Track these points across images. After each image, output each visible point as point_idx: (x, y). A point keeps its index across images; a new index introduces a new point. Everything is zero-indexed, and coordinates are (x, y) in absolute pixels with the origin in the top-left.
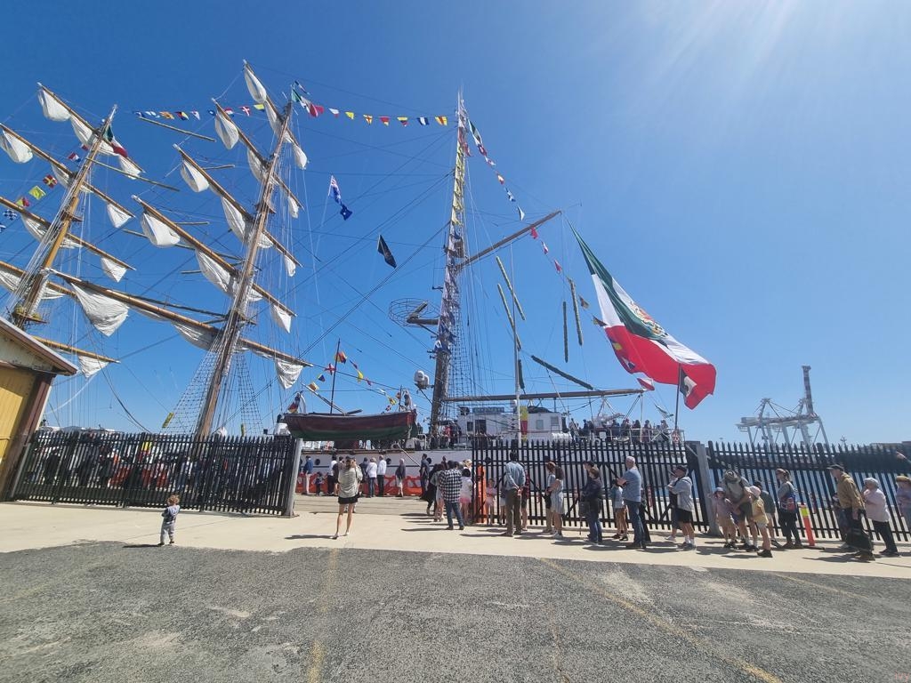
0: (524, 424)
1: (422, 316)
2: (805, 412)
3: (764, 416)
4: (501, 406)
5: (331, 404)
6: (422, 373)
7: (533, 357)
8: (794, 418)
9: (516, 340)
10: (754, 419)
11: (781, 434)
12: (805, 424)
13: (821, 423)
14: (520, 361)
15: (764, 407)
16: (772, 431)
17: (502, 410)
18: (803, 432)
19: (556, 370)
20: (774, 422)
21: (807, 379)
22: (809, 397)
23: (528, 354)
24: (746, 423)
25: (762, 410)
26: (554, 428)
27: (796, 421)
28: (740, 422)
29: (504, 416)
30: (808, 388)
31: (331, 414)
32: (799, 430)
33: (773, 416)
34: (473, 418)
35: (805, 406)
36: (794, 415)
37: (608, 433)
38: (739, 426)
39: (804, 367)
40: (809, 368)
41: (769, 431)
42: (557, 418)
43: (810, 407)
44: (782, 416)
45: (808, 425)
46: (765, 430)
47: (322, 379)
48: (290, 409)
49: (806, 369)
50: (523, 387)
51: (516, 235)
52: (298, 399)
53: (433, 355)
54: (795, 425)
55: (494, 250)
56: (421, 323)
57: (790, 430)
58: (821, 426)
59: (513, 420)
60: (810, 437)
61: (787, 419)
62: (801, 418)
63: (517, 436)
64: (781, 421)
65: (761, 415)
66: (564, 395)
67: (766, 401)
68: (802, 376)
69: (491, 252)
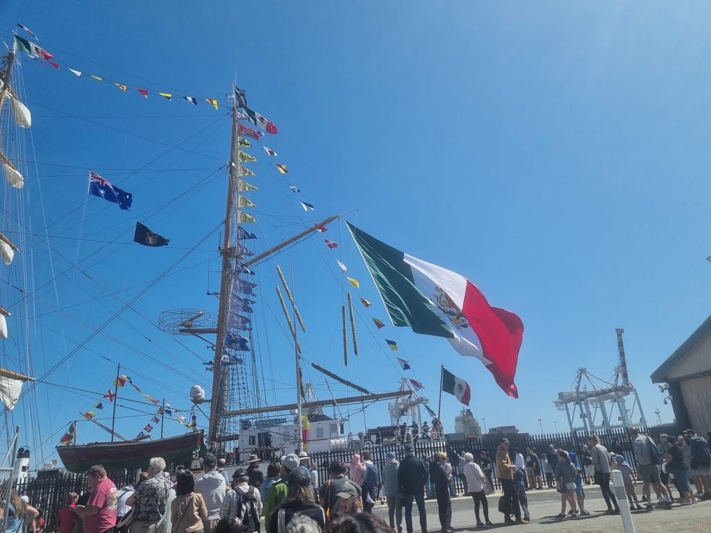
0: (305, 432)
1: (197, 324)
2: (620, 382)
3: (581, 390)
4: (284, 417)
5: (112, 432)
6: (199, 387)
7: (313, 364)
8: (610, 391)
9: (298, 348)
10: (571, 394)
11: (599, 410)
12: (622, 396)
13: (636, 394)
14: (300, 369)
15: (580, 378)
16: (590, 406)
17: (284, 421)
18: (619, 405)
19: (335, 377)
20: (591, 396)
21: (621, 344)
22: (624, 364)
23: (309, 363)
24: (564, 399)
25: (579, 383)
26: (333, 435)
27: (613, 394)
28: (557, 398)
29: (286, 427)
30: (622, 354)
31: (112, 443)
32: (616, 404)
33: (590, 389)
34: (254, 431)
35: (620, 375)
36: (610, 387)
37: (378, 436)
38: (557, 404)
39: (617, 330)
40: (622, 331)
41: (587, 408)
42: (335, 425)
43: (625, 376)
44: (598, 389)
45: (624, 397)
46: (583, 406)
47: (100, 406)
48: (63, 440)
49: (620, 332)
50: (303, 396)
51: (294, 239)
52: (72, 429)
53: (210, 367)
54: (611, 398)
55: (272, 254)
56: (194, 332)
57: (608, 404)
58: (637, 398)
59: (296, 430)
60: (626, 411)
61: (603, 392)
62: (616, 389)
63: (299, 446)
64: (597, 394)
65: (578, 388)
66: (341, 401)
67: (582, 371)
68: (616, 341)
69: (268, 257)
